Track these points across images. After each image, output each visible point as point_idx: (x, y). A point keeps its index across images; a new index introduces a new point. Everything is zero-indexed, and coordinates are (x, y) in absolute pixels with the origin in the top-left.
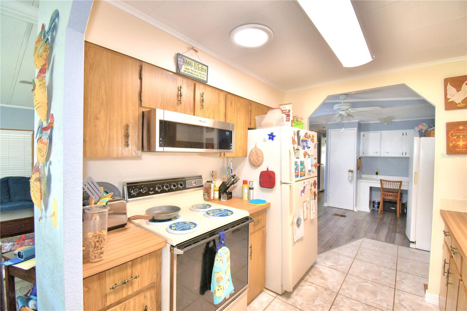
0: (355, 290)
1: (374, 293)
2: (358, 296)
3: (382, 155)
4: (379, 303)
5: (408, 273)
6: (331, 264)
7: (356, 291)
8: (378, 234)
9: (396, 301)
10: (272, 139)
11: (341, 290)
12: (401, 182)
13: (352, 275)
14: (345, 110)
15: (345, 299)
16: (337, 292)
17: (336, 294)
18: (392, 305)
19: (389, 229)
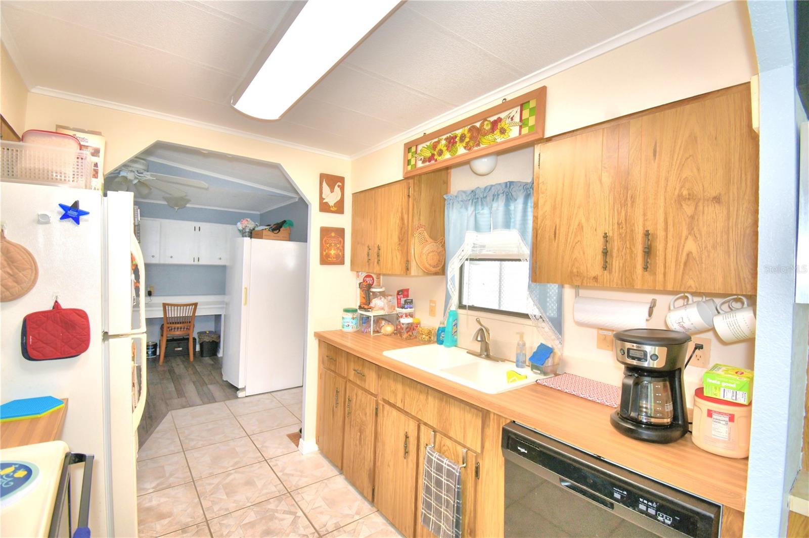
0: (225, 497)
1: (249, 483)
2: (235, 501)
3: (162, 262)
4: (265, 491)
5: (262, 432)
6: (153, 485)
7: (227, 497)
8: (185, 397)
9: (279, 474)
10: (77, 221)
11: (206, 513)
12: (196, 305)
13: (201, 478)
14: (134, 172)
15: (223, 520)
16: (204, 520)
17: (205, 524)
18: (280, 482)
19: (194, 383)
